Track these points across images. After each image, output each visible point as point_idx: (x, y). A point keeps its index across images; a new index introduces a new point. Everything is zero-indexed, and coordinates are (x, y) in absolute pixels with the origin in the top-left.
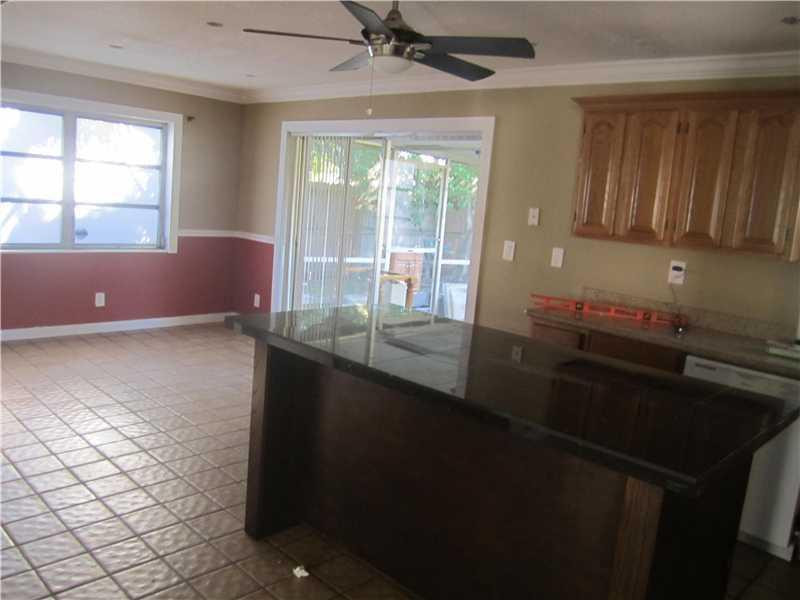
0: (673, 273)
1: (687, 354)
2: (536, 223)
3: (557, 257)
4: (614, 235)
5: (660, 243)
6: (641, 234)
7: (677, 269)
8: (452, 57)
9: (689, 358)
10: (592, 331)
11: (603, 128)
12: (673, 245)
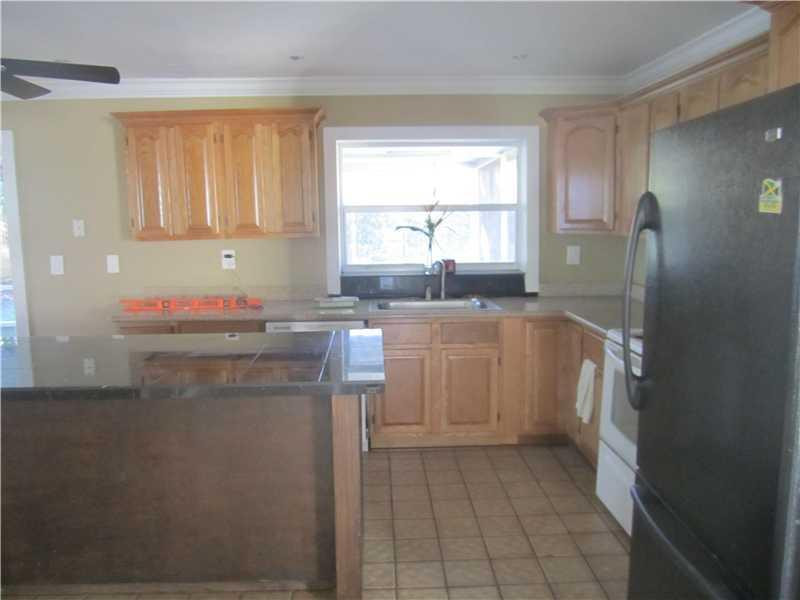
0: (225, 261)
1: (266, 321)
2: (83, 234)
3: (113, 264)
4: (174, 235)
5: (216, 237)
6: (198, 231)
7: (228, 256)
8: (18, 79)
9: (267, 324)
10: (179, 322)
11: (146, 140)
12: (228, 236)
